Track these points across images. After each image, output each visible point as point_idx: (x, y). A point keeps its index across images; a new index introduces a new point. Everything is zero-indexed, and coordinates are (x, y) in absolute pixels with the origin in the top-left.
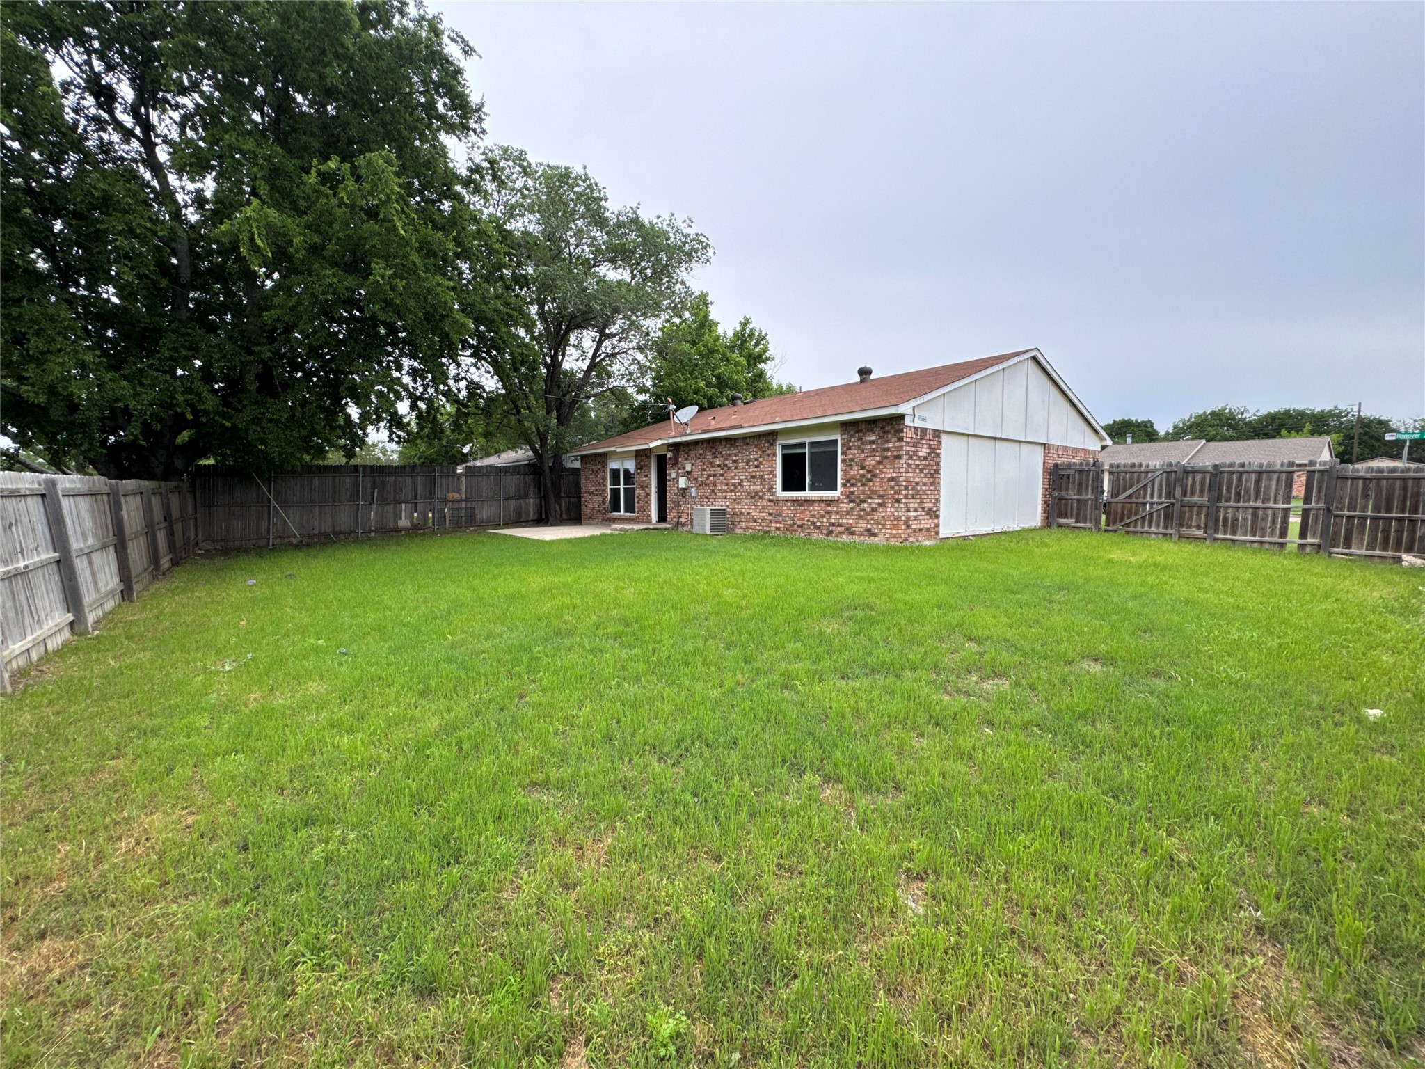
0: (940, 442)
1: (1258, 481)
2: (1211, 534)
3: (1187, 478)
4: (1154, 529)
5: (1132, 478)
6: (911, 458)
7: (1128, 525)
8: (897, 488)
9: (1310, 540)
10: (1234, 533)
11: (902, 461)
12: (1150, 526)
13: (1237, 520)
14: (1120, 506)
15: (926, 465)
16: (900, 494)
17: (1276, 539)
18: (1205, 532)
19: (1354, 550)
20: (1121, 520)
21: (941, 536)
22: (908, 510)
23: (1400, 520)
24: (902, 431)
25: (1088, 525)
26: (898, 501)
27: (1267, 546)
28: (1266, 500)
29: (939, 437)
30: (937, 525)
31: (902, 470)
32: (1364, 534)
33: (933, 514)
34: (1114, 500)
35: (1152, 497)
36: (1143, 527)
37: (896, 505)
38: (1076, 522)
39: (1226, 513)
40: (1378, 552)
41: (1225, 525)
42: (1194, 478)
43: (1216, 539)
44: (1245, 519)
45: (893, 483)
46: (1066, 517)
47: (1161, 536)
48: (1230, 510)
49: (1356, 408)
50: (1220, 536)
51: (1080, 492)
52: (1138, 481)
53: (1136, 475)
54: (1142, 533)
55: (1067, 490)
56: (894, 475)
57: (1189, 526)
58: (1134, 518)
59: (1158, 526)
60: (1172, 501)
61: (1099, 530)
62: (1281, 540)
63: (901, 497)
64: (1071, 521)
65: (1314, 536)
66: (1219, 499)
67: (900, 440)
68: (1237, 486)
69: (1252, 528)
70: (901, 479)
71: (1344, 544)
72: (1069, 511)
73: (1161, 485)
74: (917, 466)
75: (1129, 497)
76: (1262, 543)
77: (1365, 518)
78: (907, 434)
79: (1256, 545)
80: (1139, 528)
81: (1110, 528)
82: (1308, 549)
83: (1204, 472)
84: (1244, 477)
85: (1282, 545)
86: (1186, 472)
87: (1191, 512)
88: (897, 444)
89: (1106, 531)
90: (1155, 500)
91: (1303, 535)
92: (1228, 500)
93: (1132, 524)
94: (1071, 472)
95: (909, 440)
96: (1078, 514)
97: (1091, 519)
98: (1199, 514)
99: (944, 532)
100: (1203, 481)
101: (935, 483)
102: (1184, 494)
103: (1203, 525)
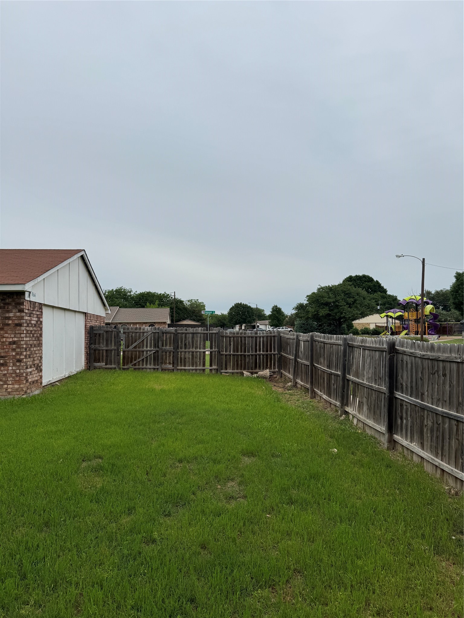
0: (42, 312)
1: (193, 338)
2: (176, 367)
3: (163, 336)
4: (148, 366)
5: (136, 336)
6: (28, 326)
7: (135, 365)
8: (18, 350)
9: (214, 367)
10: (185, 366)
11: (23, 328)
12: (147, 364)
13: (186, 358)
14: (130, 353)
15: (35, 331)
16: (21, 354)
17: (201, 368)
18: (173, 366)
19: (228, 371)
20: (131, 362)
21: (43, 385)
22: (27, 368)
23: (241, 355)
24: (22, 304)
25: (113, 366)
26: (20, 361)
27: (198, 371)
28: (196, 348)
29: (41, 308)
30: (41, 377)
31: (22, 335)
32: (230, 363)
33: (39, 369)
34: (127, 349)
35: (147, 347)
36: (143, 365)
37: (18, 364)
38: (106, 365)
39: (181, 355)
40: (236, 371)
41: (181, 362)
42: (166, 336)
43: (178, 370)
44: (189, 358)
45: (14, 346)
46: (99, 362)
47: (152, 370)
48: (183, 353)
49: (173, 294)
50: (179, 368)
51: (107, 345)
52: (139, 338)
53: (138, 334)
54: (143, 369)
55: (99, 343)
56: (16, 339)
57: (166, 363)
58: (138, 360)
59: (150, 364)
60: (157, 349)
61: (120, 369)
62: (204, 368)
63: (22, 357)
64: (103, 364)
65: (215, 365)
66: (178, 348)
67: (21, 311)
68: (185, 341)
69: (192, 362)
70: (22, 343)
71: (225, 368)
72: (101, 358)
73: (151, 340)
74: (31, 331)
75: (135, 347)
76: (196, 370)
77: (230, 355)
78: (26, 306)
79: (194, 371)
80: (141, 366)
81: (125, 367)
82: (213, 372)
83: (171, 333)
84: (187, 335)
85: (204, 370)
86: (163, 333)
87: (166, 355)
88: (18, 314)
89: (124, 369)
90: (149, 349)
91: (211, 365)
92: (181, 348)
93: (137, 364)
94: (101, 332)
95: (27, 311)
96: (107, 360)
97: (114, 362)
98: (170, 356)
99: (45, 382)
100: (170, 338)
101: (40, 345)
102: (163, 346)
103: (171, 362)
